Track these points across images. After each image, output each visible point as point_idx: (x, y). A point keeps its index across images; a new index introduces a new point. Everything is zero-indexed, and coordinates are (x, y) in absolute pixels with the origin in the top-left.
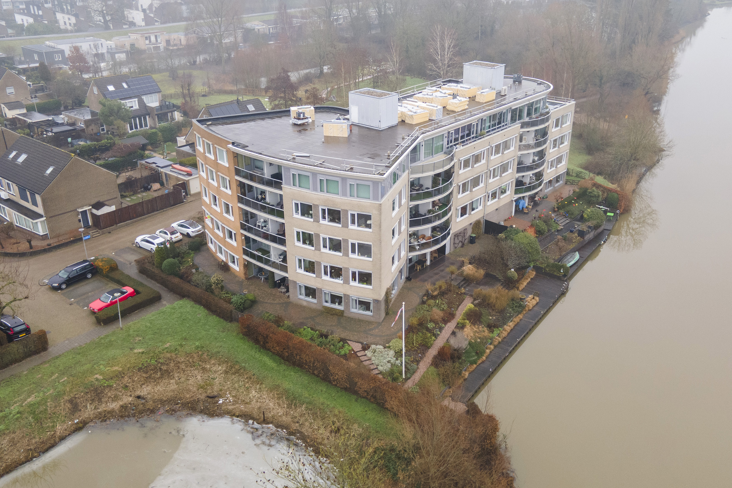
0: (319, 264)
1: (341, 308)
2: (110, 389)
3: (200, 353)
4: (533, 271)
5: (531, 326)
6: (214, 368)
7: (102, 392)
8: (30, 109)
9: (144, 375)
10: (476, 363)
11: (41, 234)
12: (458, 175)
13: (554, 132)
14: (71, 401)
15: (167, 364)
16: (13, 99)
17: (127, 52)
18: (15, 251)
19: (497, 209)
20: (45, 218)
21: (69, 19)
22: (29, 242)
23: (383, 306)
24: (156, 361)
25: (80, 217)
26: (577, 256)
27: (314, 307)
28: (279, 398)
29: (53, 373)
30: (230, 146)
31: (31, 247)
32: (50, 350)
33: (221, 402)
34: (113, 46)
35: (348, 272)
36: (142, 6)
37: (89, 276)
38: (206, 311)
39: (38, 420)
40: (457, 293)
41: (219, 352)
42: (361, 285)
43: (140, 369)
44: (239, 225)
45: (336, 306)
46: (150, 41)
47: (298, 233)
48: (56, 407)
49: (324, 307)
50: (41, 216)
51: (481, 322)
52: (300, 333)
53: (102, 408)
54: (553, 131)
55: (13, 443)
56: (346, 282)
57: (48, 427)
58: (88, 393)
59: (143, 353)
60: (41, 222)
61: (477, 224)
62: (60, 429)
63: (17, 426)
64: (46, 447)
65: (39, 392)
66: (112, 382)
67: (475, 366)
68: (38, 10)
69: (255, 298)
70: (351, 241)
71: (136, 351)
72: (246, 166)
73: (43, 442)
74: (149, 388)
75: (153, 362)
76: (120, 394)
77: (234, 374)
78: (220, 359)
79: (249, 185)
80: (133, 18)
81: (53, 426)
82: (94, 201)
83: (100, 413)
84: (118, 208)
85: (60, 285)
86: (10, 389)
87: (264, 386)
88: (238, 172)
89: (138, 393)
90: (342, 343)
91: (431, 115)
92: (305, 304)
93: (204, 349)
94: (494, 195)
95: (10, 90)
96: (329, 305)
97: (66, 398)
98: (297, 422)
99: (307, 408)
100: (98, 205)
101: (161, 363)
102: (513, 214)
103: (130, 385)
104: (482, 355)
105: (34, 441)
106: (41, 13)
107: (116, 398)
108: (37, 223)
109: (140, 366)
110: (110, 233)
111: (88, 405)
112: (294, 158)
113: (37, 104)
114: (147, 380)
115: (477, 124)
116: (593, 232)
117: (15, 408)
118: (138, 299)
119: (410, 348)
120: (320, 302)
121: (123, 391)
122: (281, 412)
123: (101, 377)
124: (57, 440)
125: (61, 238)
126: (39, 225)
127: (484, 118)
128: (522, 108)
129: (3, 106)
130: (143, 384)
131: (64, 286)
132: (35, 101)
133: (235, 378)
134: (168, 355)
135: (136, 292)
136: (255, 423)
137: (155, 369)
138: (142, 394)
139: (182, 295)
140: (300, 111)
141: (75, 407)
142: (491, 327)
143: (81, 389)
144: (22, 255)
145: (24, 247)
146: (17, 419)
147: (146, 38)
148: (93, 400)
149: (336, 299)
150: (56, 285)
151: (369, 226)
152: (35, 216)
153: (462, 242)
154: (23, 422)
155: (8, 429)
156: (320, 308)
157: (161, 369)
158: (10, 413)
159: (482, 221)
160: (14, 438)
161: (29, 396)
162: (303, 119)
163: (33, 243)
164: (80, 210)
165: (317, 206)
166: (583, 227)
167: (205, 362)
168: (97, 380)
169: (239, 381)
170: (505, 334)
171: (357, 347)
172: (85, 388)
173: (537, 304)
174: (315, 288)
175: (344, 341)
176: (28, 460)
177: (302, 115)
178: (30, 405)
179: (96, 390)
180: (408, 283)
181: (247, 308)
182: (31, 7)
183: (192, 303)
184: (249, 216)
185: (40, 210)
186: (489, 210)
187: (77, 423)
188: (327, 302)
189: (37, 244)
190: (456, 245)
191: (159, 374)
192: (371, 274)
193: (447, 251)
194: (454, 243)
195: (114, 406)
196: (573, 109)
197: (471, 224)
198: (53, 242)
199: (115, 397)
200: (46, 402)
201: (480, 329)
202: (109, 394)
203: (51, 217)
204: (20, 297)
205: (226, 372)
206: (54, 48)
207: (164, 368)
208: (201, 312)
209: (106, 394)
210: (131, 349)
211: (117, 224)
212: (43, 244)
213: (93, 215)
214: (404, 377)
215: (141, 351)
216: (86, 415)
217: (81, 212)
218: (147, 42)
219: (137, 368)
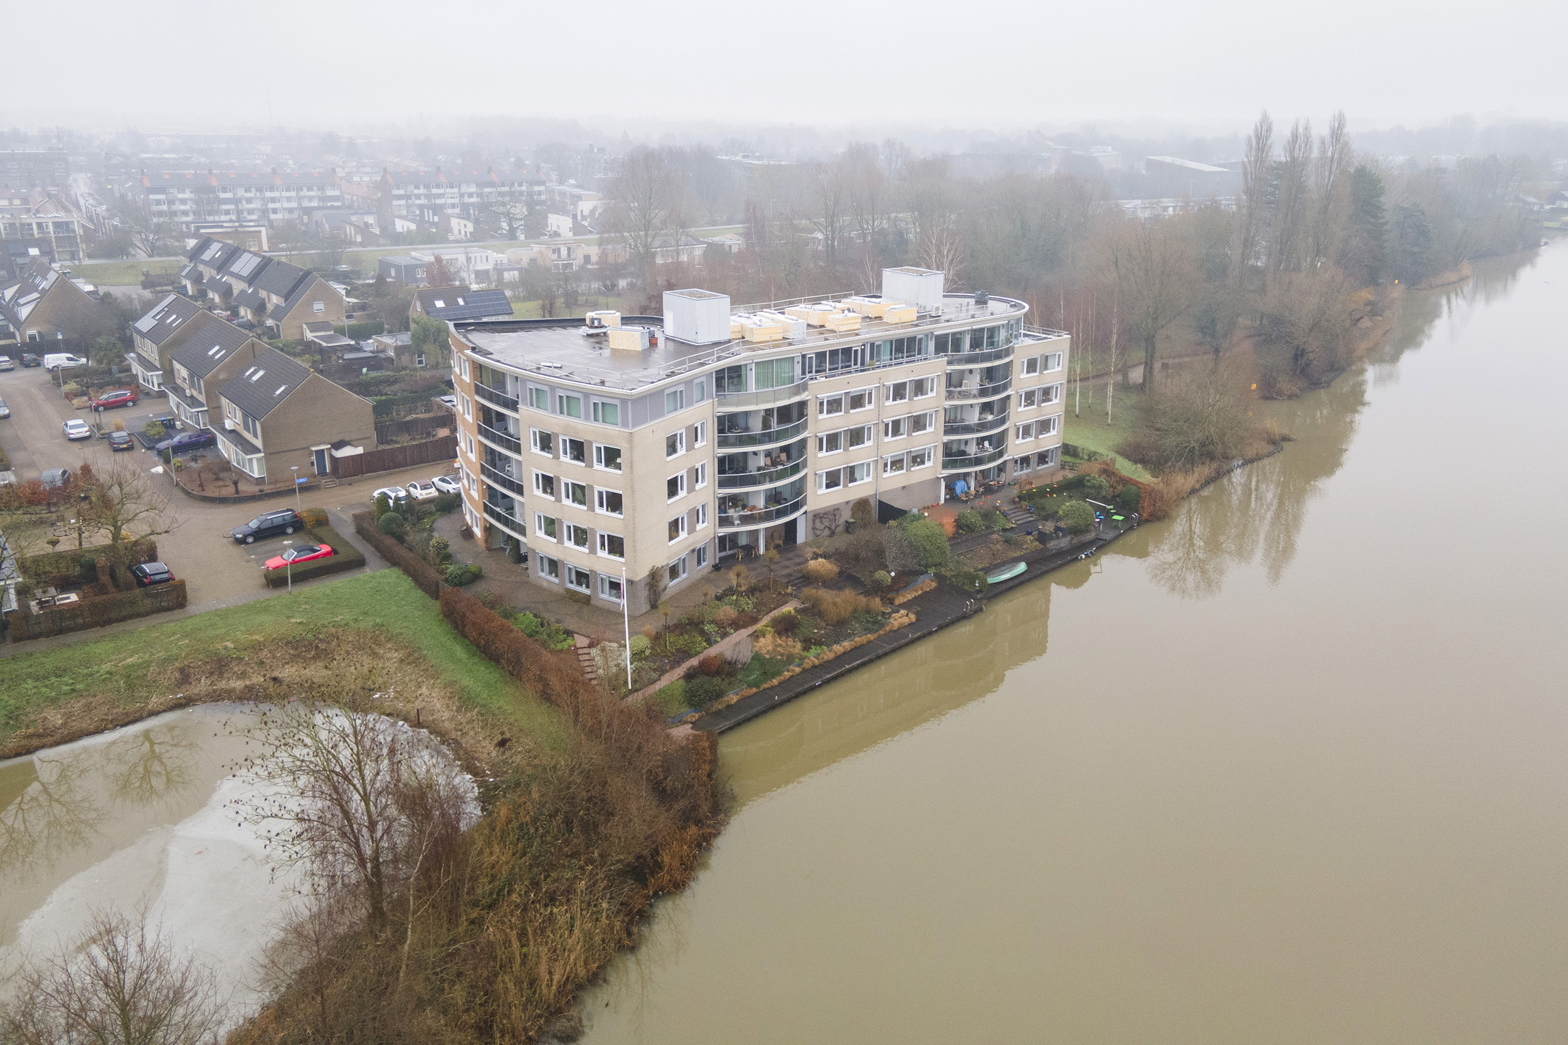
0: (561, 522)
1: (587, 592)
2: (239, 663)
3: (377, 632)
4: (932, 581)
5: (880, 652)
6: (389, 655)
7: (226, 665)
8: (340, 331)
9: (292, 652)
10: (758, 687)
11: (256, 475)
12: (817, 420)
13: (1022, 380)
14: (182, 670)
15: (328, 643)
16: (321, 317)
17: (520, 270)
18: (216, 495)
19: (904, 488)
20: (263, 454)
21: (465, 226)
22: (236, 483)
23: (643, 593)
24: (314, 636)
25: (314, 458)
26: (1022, 567)
27: (556, 589)
28: (450, 698)
29: (174, 634)
30: (469, 352)
31: (237, 492)
32: (188, 608)
33: (377, 696)
34: (505, 261)
35: (594, 535)
36: (582, 211)
37: (290, 530)
38: (413, 584)
39: (130, 687)
40: (780, 593)
41: (401, 634)
42: (612, 557)
43: (288, 643)
44: (479, 467)
45: (583, 590)
46: (559, 256)
47: (537, 475)
48: (159, 673)
49: (568, 591)
50: (258, 451)
51: (794, 635)
52: (516, 619)
53: (222, 685)
54: (1021, 377)
55: (88, 708)
56: (593, 551)
57: (141, 697)
58: (208, 663)
59: (300, 623)
60: (258, 459)
61: (861, 505)
62: (154, 701)
63: (101, 689)
64: (126, 720)
65: (145, 653)
66: (243, 654)
67: (754, 690)
68: (434, 215)
69: (481, 571)
70: (597, 488)
71: (293, 620)
72: (493, 382)
73: (126, 714)
74: (293, 670)
75: (310, 636)
76: (251, 671)
77: (409, 664)
78: (401, 642)
79: (497, 412)
80: (558, 227)
81: (147, 698)
82: (335, 439)
83: (214, 691)
84: (367, 451)
85: (246, 537)
86: (113, 645)
87: (439, 681)
88: (479, 391)
89: (276, 674)
90: (565, 636)
91: (785, 331)
92: (545, 584)
93: (384, 628)
94: (897, 464)
95: (318, 306)
96: (573, 587)
97: (177, 665)
98: (461, 730)
99: (480, 714)
100: (338, 445)
101: (321, 640)
102: (942, 501)
103: (268, 661)
104: (773, 676)
105: (115, 711)
106: (436, 219)
107: (243, 675)
108: (252, 459)
109: (290, 639)
110: (350, 484)
111: (203, 678)
112: (538, 368)
113: (349, 326)
114: (293, 659)
115: (863, 351)
116: (1068, 538)
117: (106, 667)
118: (331, 560)
119: (659, 651)
120: (562, 582)
121: (256, 668)
122: (446, 715)
123: (230, 645)
124: (145, 714)
125: (278, 485)
126: (255, 463)
127: (876, 343)
128: (959, 336)
129: (305, 326)
130: (287, 663)
131: (250, 540)
132: (347, 322)
133: (409, 669)
134: (333, 630)
135: (334, 552)
136: (406, 725)
137: (309, 646)
138: (280, 676)
139: (393, 561)
140: (595, 316)
141: (185, 677)
142: (808, 644)
143: (201, 657)
144: (223, 501)
145: (229, 491)
146: (104, 680)
147: (554, 251)
148: (212, 673)
149: (582, 577)
150: (240, 536)
151: (618, 467)
152: (251, 449)
153: (830, 528)
154: (110, 685)
155: (88, 691)
156: (562, 591)
157: (317, 647)
158: (98, 672)
159: (872, 502)
160: (91, 703)
161: (131, 656)
162: (596, 327)
163: (241, 487)
164: (314, 449)
165: (557, 435)
166: (1049, 527)
167: (380, 645)
168: (226, 648)
169: (412, 674)
170: (829, 656)
171: (581, 641)
172: (206, 656)
173: (911, 624)
174: (556, 559)
175: (569, 633)
176: (98, 731)
177: (596, 322)
178: (129, 666)
179: (220, 660)
180: (714, 575)
181: (465, 584)
182: (426, 210)
183: (401, 572)
184: (497, 458)
185: (258, 443)
186: (885, 487)
187: (180, 698)
188: (572, 582)
189: (245, 488)
190: (818, 532)
191: (313, 653)
192: (622, 539)
193: (801, 538)
194: (814, 529)
195: (238, 684)
196: (1066, 346)
197: (847, 503)
198: (267, 488)
199: (242, 673)
200: (149, 666)
201: (789, 643)
202: (236, 669)
203: (272, 455)
204: (159, 531)
205: (401, 661)
206: (420, 260)
207: (322, 646)
208: (407, 583)
209: (232, 669)
210: (288, 617)
211: (363, 474)
212: (254, 489)
213: (332, 457)
214: (630, 687)
215: (299, 621)
216: (196, 691)
217: (317, 452)
218: (555, 256)
219: (284, 641)
